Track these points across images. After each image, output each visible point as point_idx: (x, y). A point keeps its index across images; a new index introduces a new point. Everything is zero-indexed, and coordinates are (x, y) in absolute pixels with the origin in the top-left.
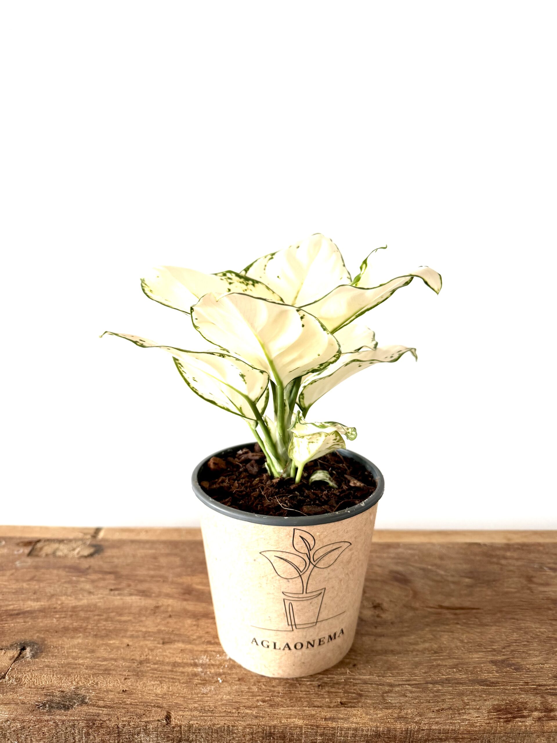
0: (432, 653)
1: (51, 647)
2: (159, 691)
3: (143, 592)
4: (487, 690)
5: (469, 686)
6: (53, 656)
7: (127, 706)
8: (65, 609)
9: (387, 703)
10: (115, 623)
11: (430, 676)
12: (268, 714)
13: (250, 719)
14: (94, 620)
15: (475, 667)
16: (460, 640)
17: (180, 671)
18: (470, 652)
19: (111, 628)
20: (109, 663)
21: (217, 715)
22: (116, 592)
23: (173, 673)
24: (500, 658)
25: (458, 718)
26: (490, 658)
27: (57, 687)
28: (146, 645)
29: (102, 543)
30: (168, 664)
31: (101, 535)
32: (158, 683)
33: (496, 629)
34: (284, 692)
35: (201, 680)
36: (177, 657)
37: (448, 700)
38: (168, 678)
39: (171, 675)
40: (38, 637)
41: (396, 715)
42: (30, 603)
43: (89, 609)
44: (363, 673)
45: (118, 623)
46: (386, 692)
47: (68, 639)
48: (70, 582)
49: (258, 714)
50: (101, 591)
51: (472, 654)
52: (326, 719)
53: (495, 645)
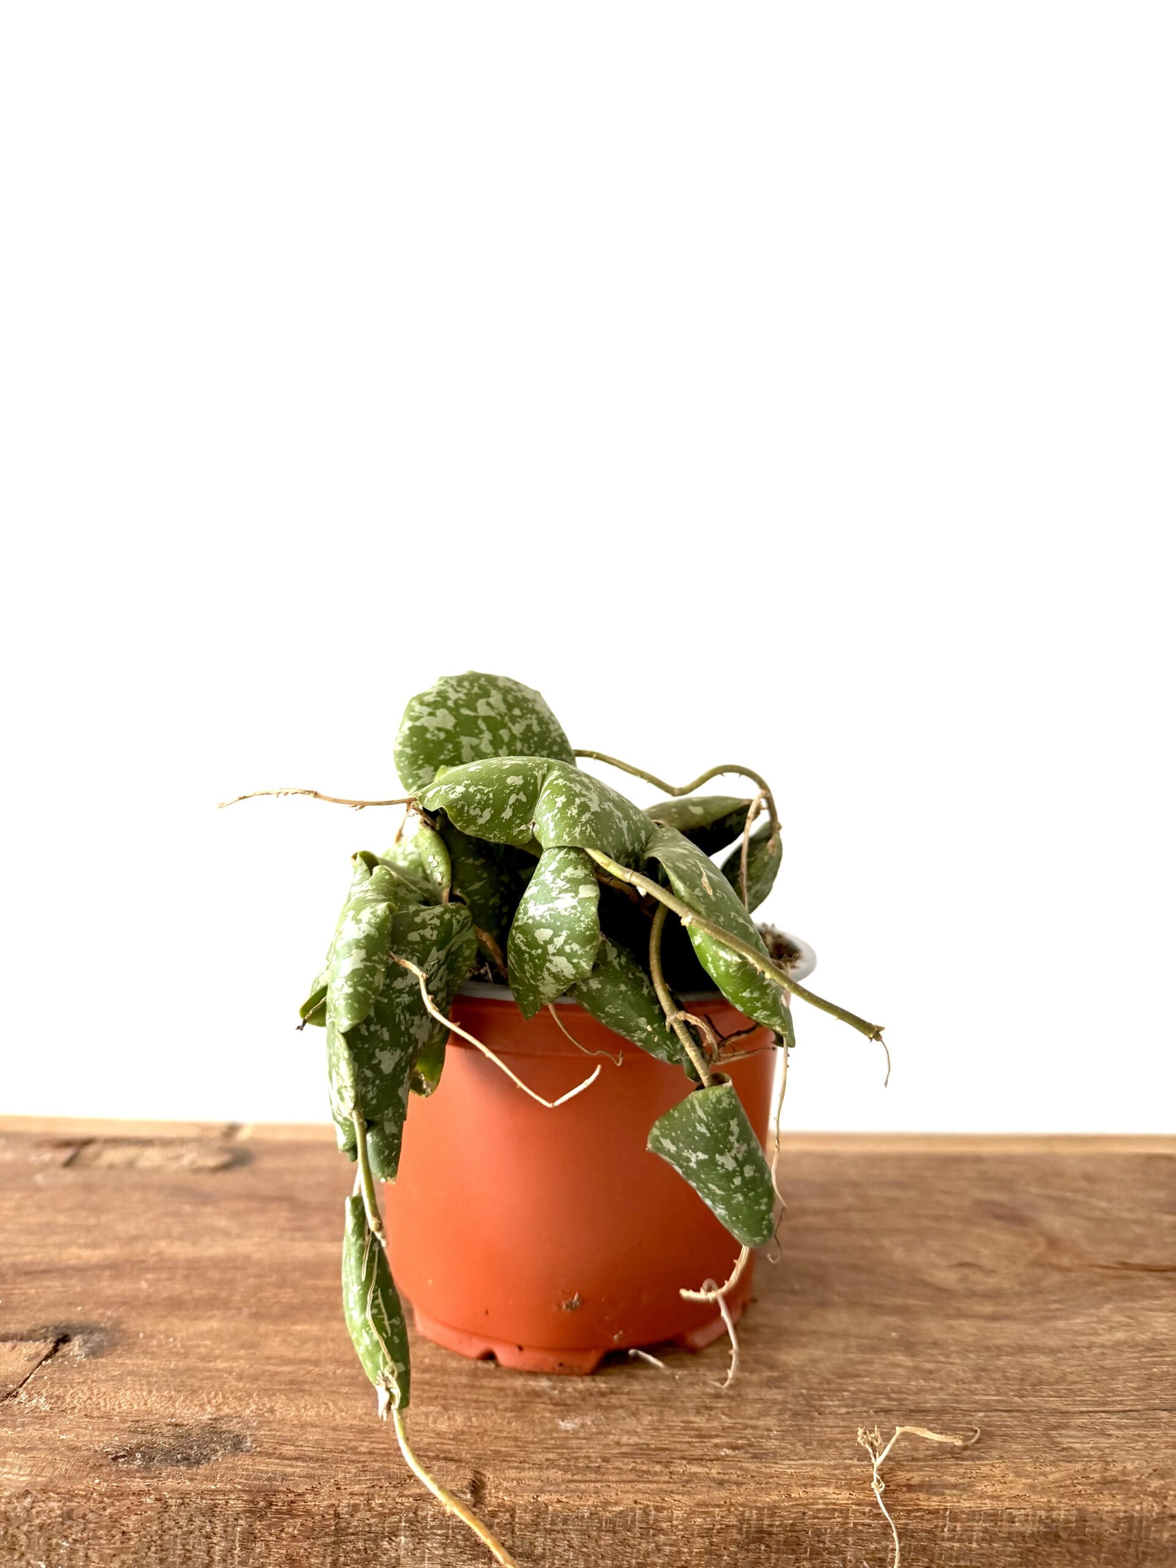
0: (1141, 1351)
1: (138, 1335)
2: (443, 1426)
6: (145, 1353)
7: (363, 1457)
8: (169, 1264)
9: (1065, 1449)
10: (303, 1292)
12: (752, 1477)
13: (705, 1489)
14: (248, 1286)
19: (294, 1301)
20: (299, 1370)
27: (163, 1417)
29: (249, 1147)
31: (243, 1135)
35: (553, 1404)
38: (463, 1400)
39: (470, 1393)
40: (102, 1315)
42: (74, 1250)
43: (231, 1265)
47: (183, 1321)
48: (177, 1214)
49: (726, 1477)
50: (258, 1232)
52: (910, 1487)
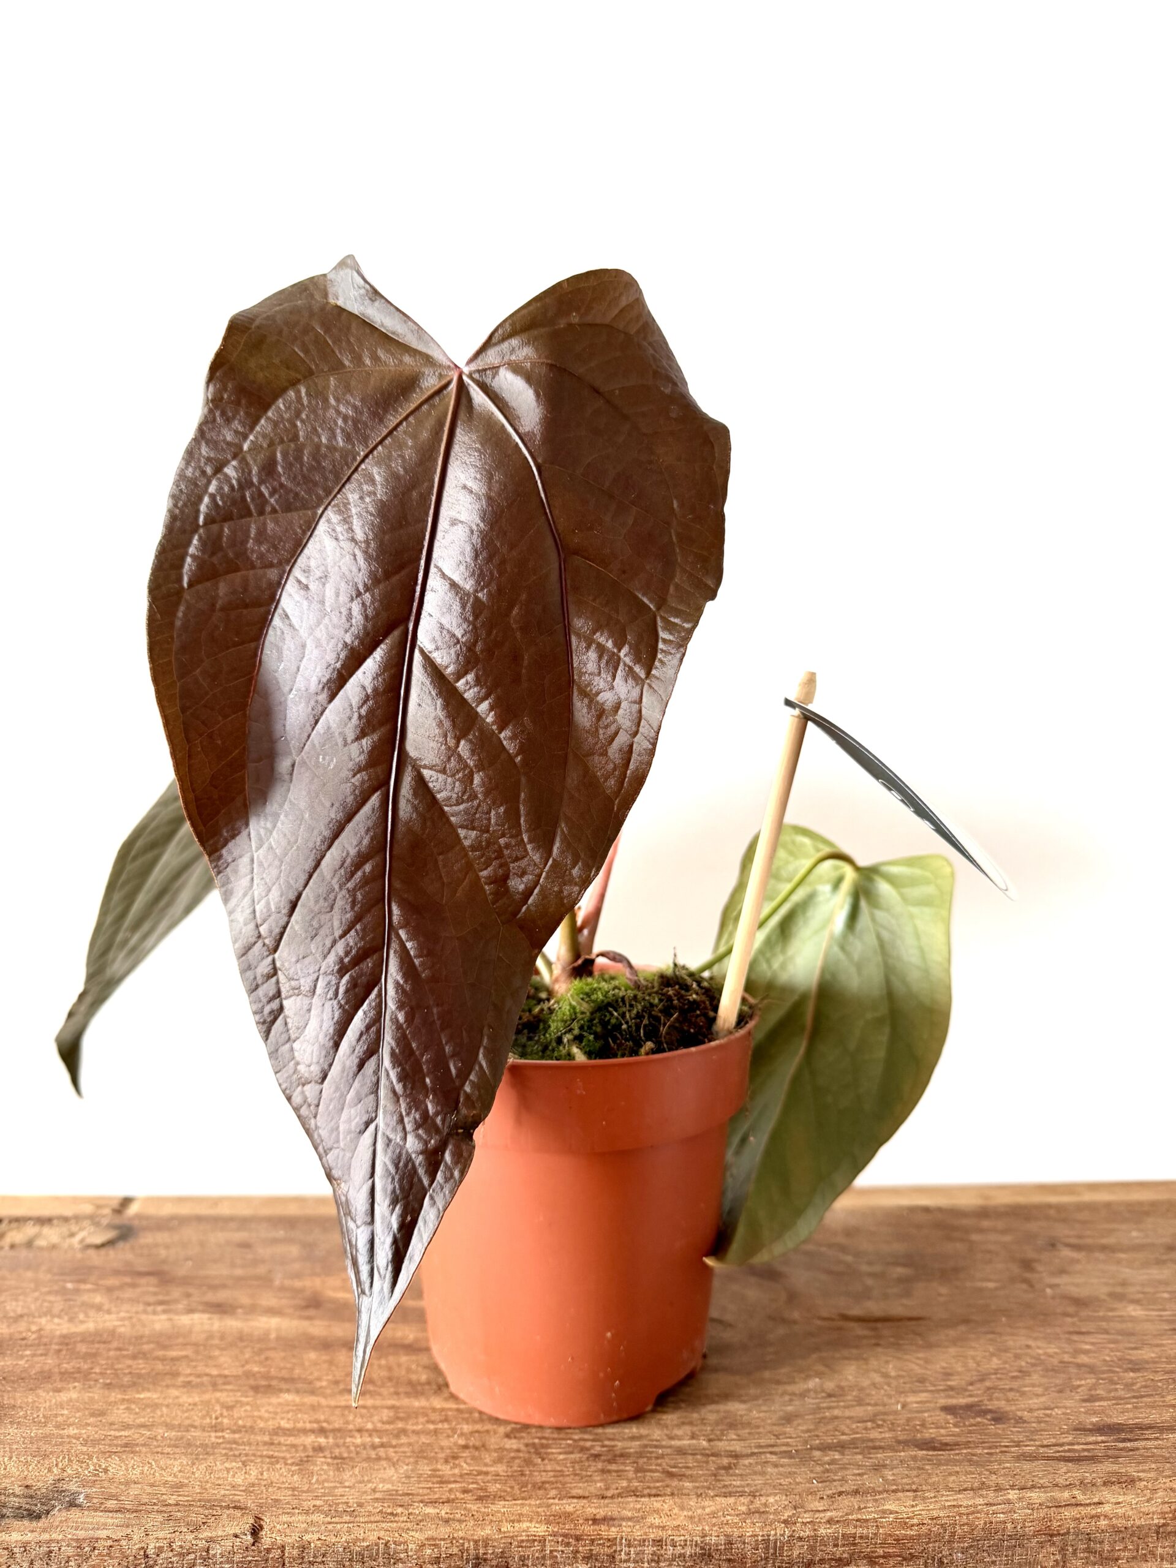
0: (823, 1398)
1: (9, 1408)
2: (239, 1479)
3: (218, 1305)
4: (933, 1457)
5: (897, 1452)
6: (12, 1423)
7: (170, 1509)
8: (45, 1340)
11: (817, 1436)
13: (434, 1526)
14: (108, 1358)
15: (908, 1419)
16: (881, 1373)
17: (288, 1442)
18: (902, 1392)
19: (143, 1371)
20: (134, 1434)
21: (362, 1520)
22: (160, 1308)
23: (273, 1447)
24: (962, 1401)
25: (873, 1509)
26: (943, 1402)
27: (17, 1479)
28: (218, 1401)
29: (136, 1223)
30: (262, 1431)
31: (133, 1209)
32: (239, 1465)
33: (956, 1352)
34: (510, 1474)
35: (331, 1458)
36: (282, 1419)
37: (854, 1478)
38: (261, 1456)
41: (744, 1509)
43: (98, 1339)
44: (676, 1435)
45: (158, 1362)
46: (724, 1468)
47: (48, 1392)
48: (60, 1292)
50: (126, 1307)
51: (906, 1396)
52: (595, 1521)
53: (954, 1380)
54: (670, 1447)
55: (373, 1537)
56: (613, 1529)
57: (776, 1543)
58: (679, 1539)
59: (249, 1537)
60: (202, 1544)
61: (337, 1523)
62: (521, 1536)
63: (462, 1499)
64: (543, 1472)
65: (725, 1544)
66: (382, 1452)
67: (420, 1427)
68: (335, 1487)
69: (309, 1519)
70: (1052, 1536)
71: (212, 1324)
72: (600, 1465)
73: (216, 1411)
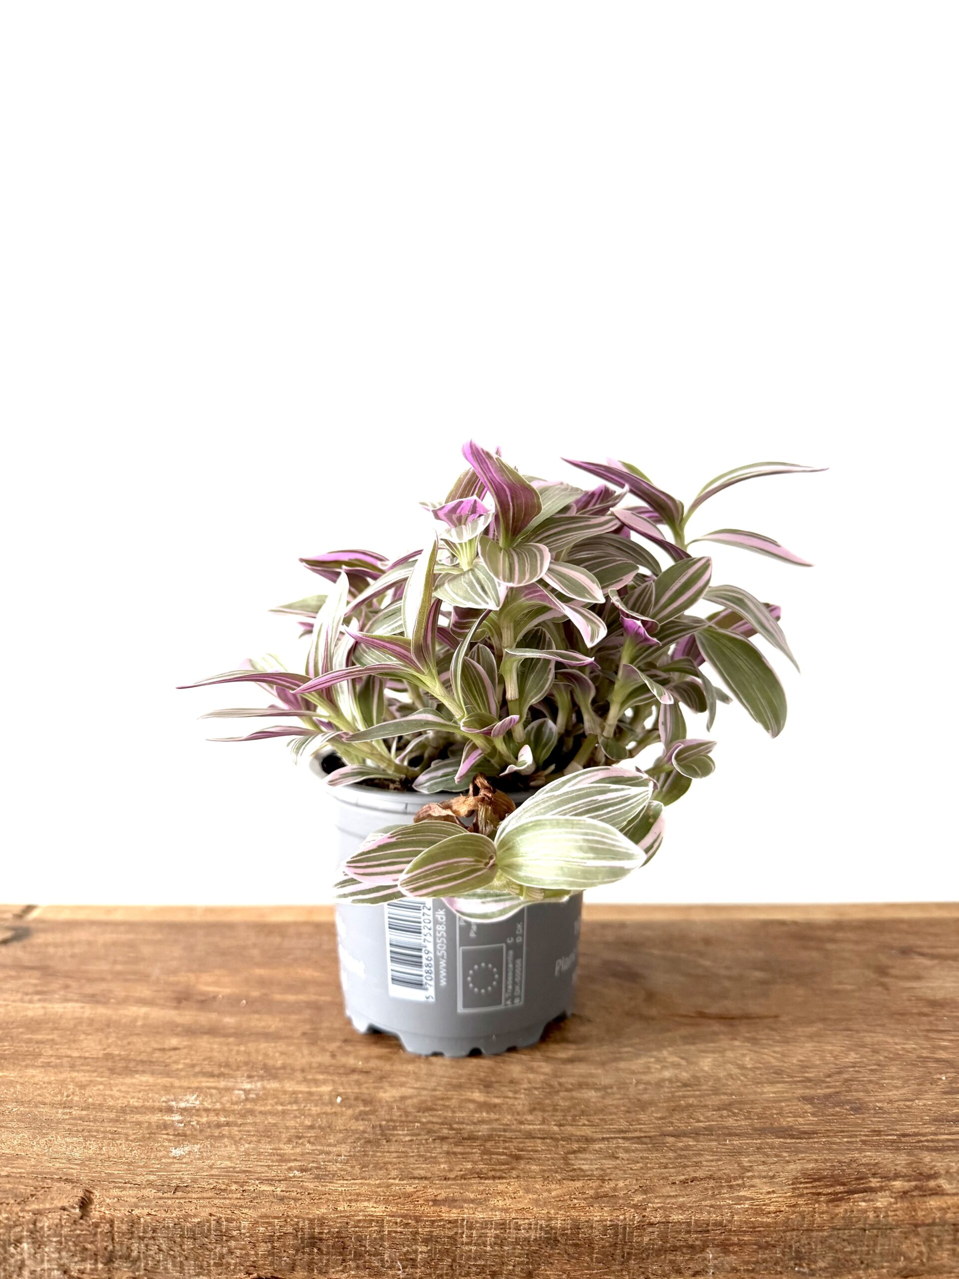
0: (678, 1086)
2: (77, 1155)
3: (93, 996)
4: (791, 1145)
5: (753, 1139)
9: (575, 1169)
10: (19, 1045)
11: (672, 1123)
12: (309, 1194)
13: (268, 1204)
15: (765, 1108)
16: (738, 1065)
17: (134, 1120)
18: (758, 1083)
19: (6, 1052)
21: (194, 1196)
23: (118, 1124)
24: (820, 1092)
25: (727, 1196)
26: (800, 1092)
28: (73, 1080)
30: (111, 1109)
32: (81, 1139)
33: (814, 1047)
34: (352, 1154)
35: (174, 1135)
36: (133, 1097)
37: (708, 1164)
38: (103, 1132)
39: (111, 1127)
41: (591, 1192)
45: (24, 1045)
46: (574, 1152)
49: (288, 1194)
50: (5, 996)
51: (763, 1086)
52: (436, 1202)
53: (811, 1072)
54: (520, 1131)
55: (204, 1213)
56: (454, 1211)
57: (625, 1228)
58: (522, 1222)
59: (77, 1210)
60: (28, 1216)
61: (168, 1198)
62: (358, 1215)
63: (300, 1177)
64: (389, 1153)
65: (571, 1229)
66: (225, 1130)
67: (269, 1108)
68: (173, 1163)
69: (140, 1194)
70: (916, 1226)
71: (83, 1012)
72: (445, 1147)
73: (69, 1089)
